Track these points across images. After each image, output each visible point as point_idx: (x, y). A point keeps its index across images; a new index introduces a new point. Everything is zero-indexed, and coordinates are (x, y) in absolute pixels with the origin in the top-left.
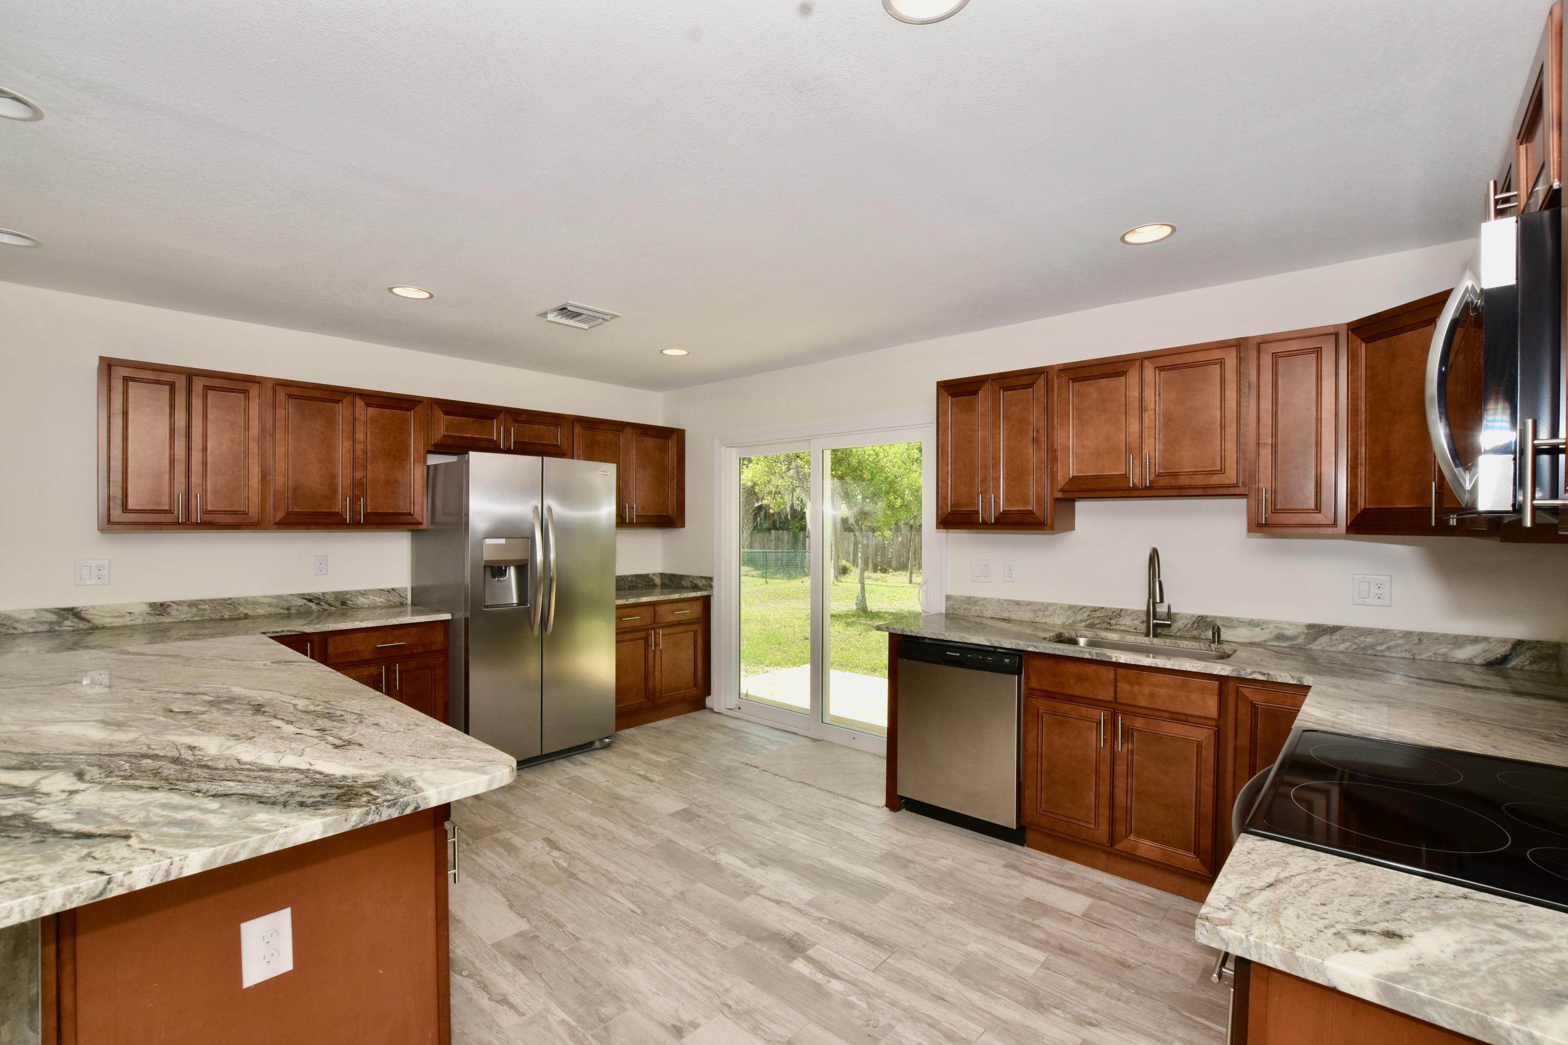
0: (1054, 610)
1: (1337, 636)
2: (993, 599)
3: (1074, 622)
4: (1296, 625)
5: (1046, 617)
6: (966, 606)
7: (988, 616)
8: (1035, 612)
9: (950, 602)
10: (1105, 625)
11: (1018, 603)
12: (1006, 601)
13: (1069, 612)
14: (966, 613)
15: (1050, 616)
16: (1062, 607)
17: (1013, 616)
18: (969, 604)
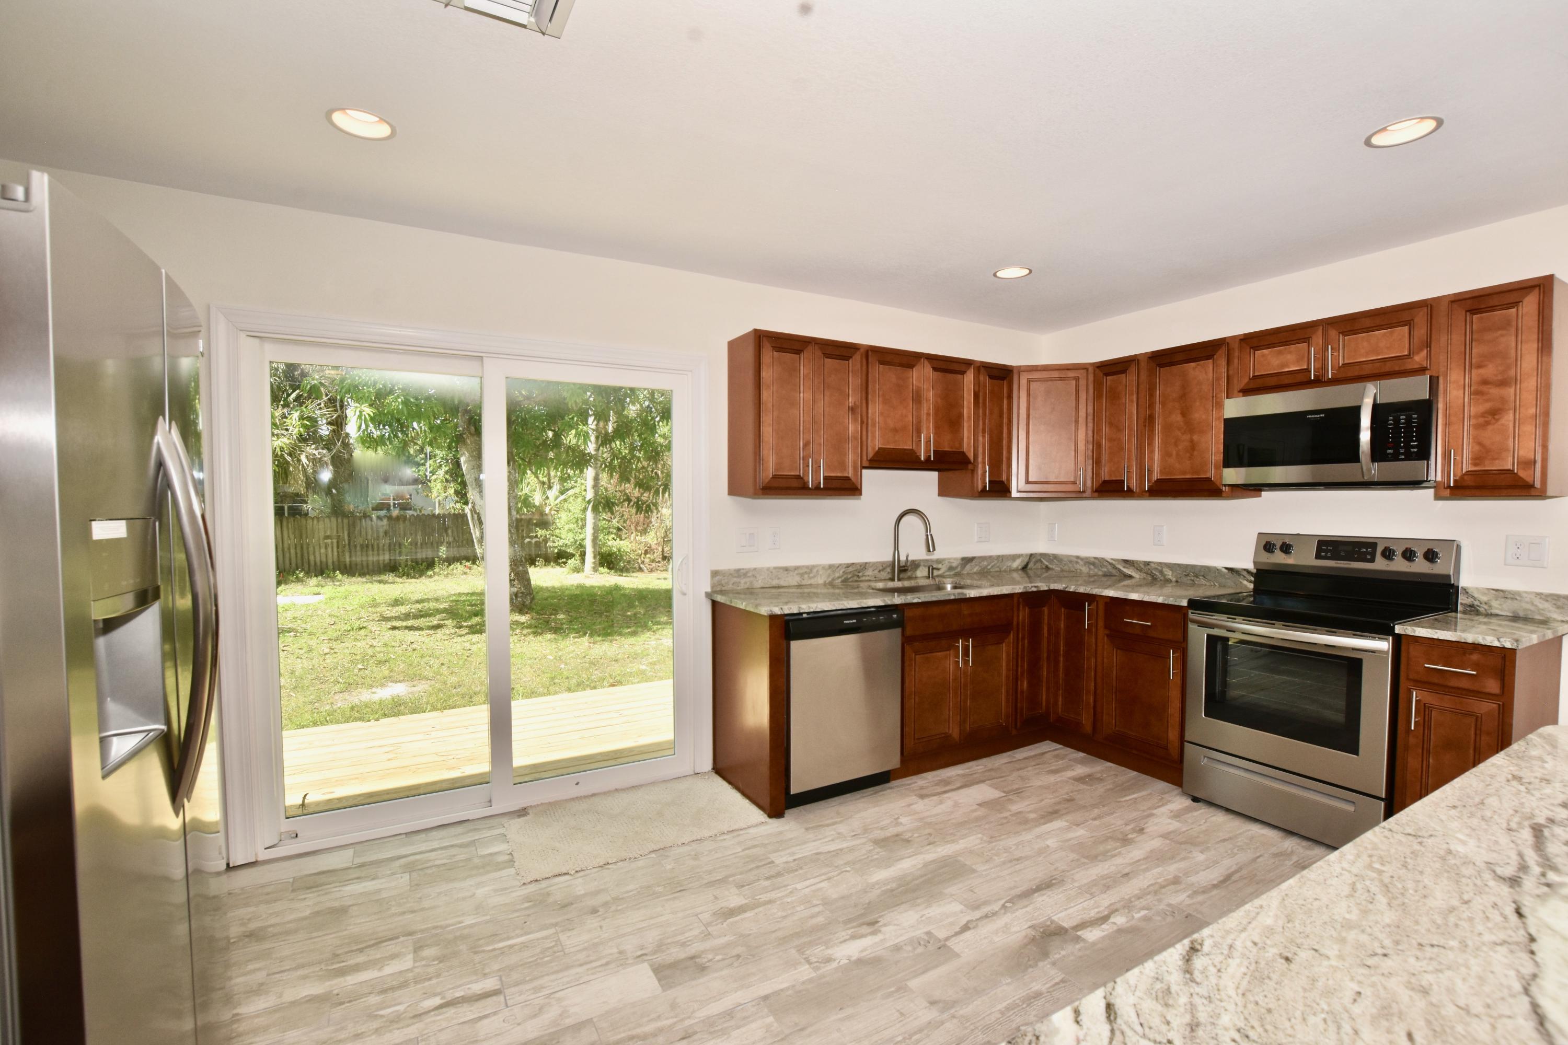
0: (817, 571)
1: (974, 563)
2: (763, 568)
3: (833, 580)
4: (955, 559)
5: (810, 578)
6: (735, 579)
7: (759, 586)
8: (802, 575)
9: (717, 578)
10: (855, 578)
11: (786, 569)
12: (775, 568)
13: (829, 571)
14: (735, 587)
15: (814, 577)
16: (823, 568)
17: (782, 583)
18: (739, 577)
